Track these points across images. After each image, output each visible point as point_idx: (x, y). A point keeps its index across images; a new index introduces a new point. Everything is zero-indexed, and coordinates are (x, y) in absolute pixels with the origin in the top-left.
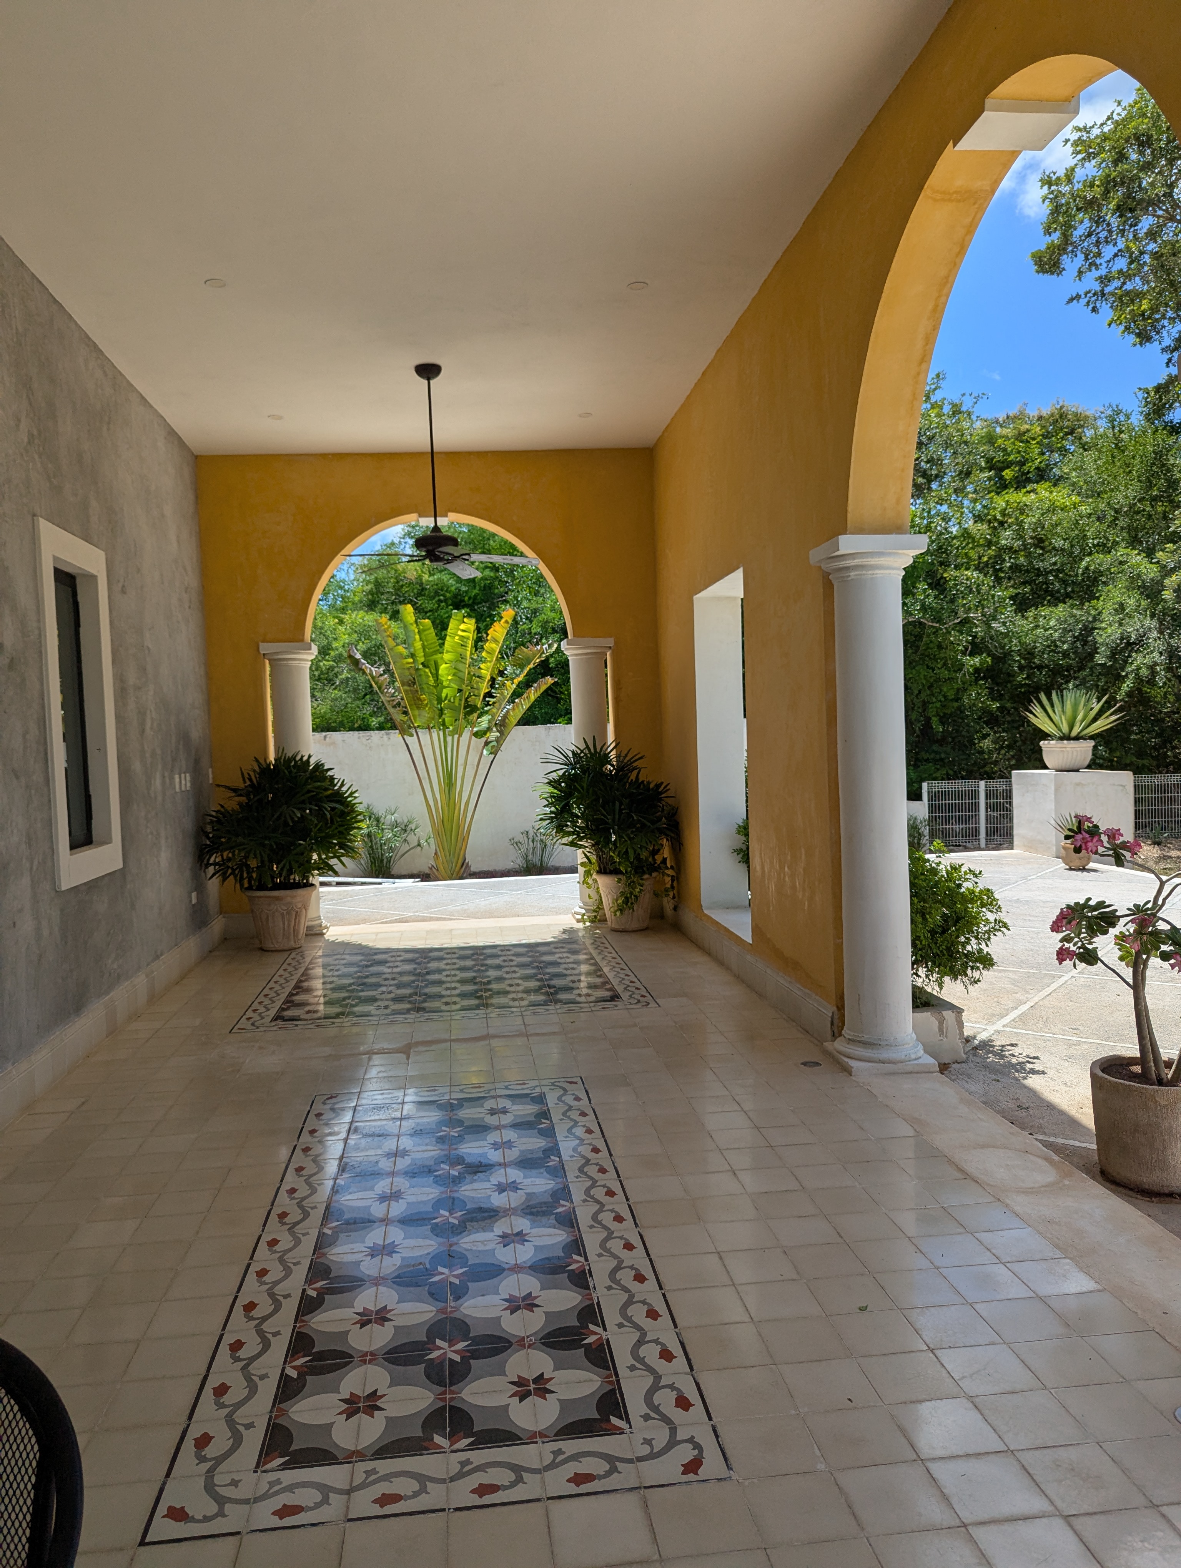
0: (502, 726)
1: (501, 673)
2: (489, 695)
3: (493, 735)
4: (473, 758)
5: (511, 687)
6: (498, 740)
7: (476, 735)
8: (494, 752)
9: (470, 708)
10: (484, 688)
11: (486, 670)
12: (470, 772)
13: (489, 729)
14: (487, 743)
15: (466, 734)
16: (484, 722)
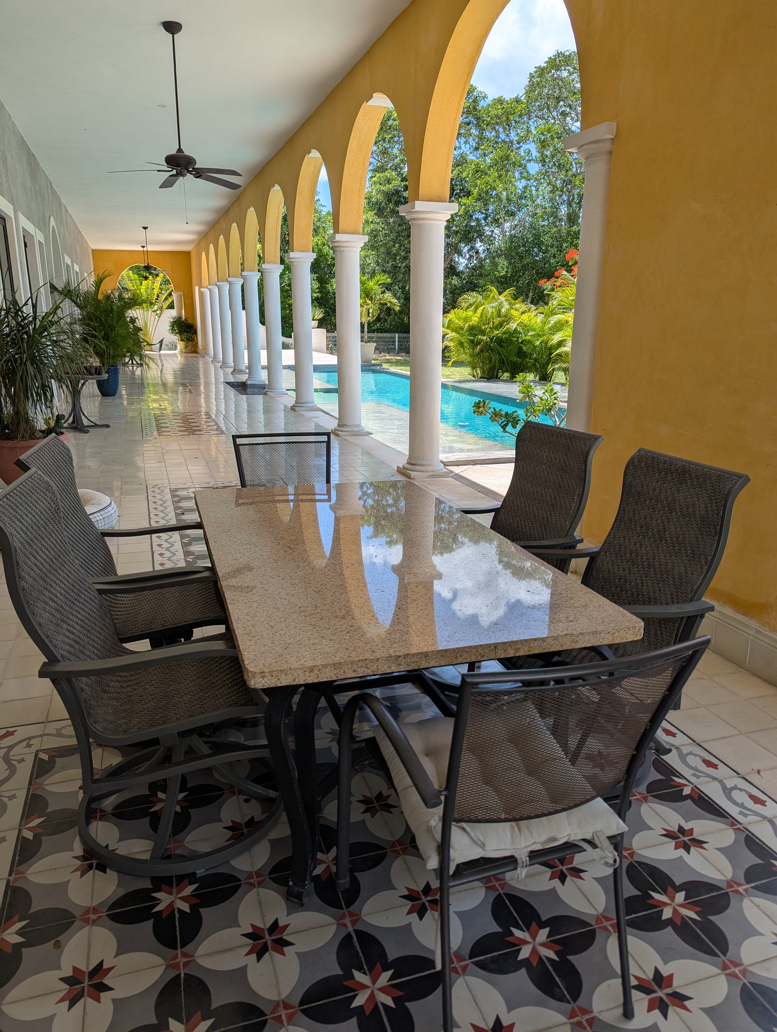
0: (161, 309)
1: (160, 293)
2: (157, 299)
3: (159, 312)
4: (152, 319)
5: (164, 297)
6: (160, 313)
7: (153, 311)
8: (159, 317)
9: (151, 304)
10: (155, 297)
11: (156, 292)
12: (152, 323)
13: (157, 310)
14: (157, 314)
15: (150, 311)
16: (156, 307)
